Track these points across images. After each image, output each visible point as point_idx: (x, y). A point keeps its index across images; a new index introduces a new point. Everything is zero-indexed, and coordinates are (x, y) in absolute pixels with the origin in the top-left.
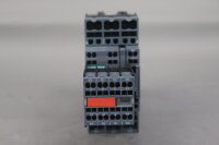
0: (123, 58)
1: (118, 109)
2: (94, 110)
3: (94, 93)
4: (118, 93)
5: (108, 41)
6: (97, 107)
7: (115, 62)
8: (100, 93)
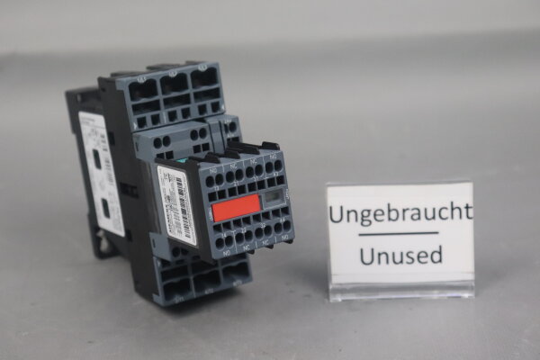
0: (217, 137)
1: (266, 215)
2: (227, 226)
3: (222, 194)
4: (261, 185)
5: (172, 116)
6: (231, 219)
7: (206, 147)
8: (232, 192)
